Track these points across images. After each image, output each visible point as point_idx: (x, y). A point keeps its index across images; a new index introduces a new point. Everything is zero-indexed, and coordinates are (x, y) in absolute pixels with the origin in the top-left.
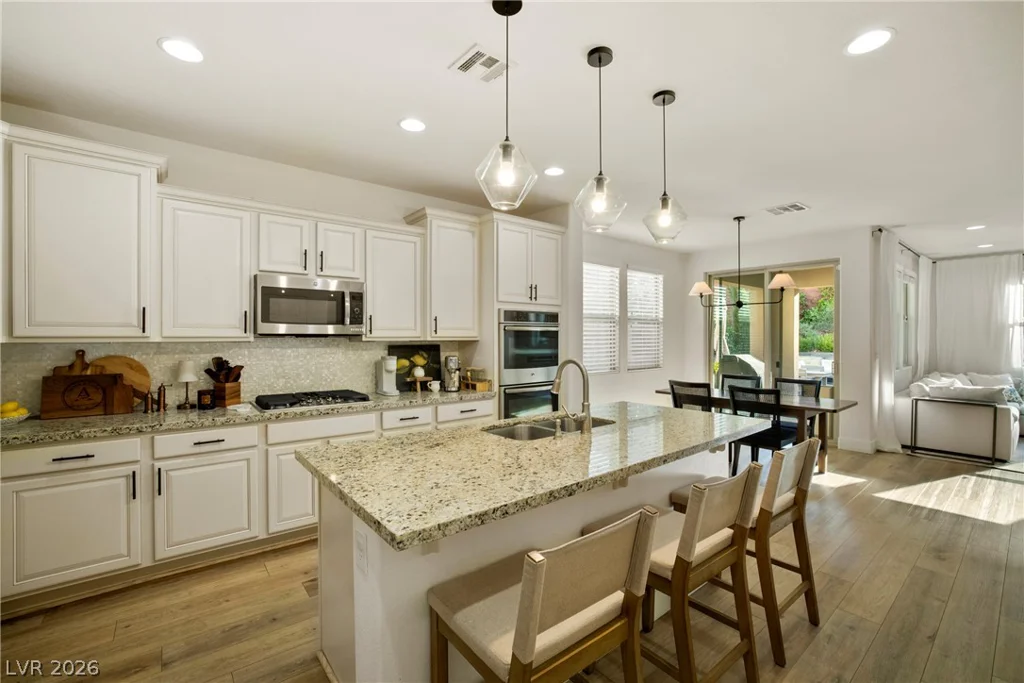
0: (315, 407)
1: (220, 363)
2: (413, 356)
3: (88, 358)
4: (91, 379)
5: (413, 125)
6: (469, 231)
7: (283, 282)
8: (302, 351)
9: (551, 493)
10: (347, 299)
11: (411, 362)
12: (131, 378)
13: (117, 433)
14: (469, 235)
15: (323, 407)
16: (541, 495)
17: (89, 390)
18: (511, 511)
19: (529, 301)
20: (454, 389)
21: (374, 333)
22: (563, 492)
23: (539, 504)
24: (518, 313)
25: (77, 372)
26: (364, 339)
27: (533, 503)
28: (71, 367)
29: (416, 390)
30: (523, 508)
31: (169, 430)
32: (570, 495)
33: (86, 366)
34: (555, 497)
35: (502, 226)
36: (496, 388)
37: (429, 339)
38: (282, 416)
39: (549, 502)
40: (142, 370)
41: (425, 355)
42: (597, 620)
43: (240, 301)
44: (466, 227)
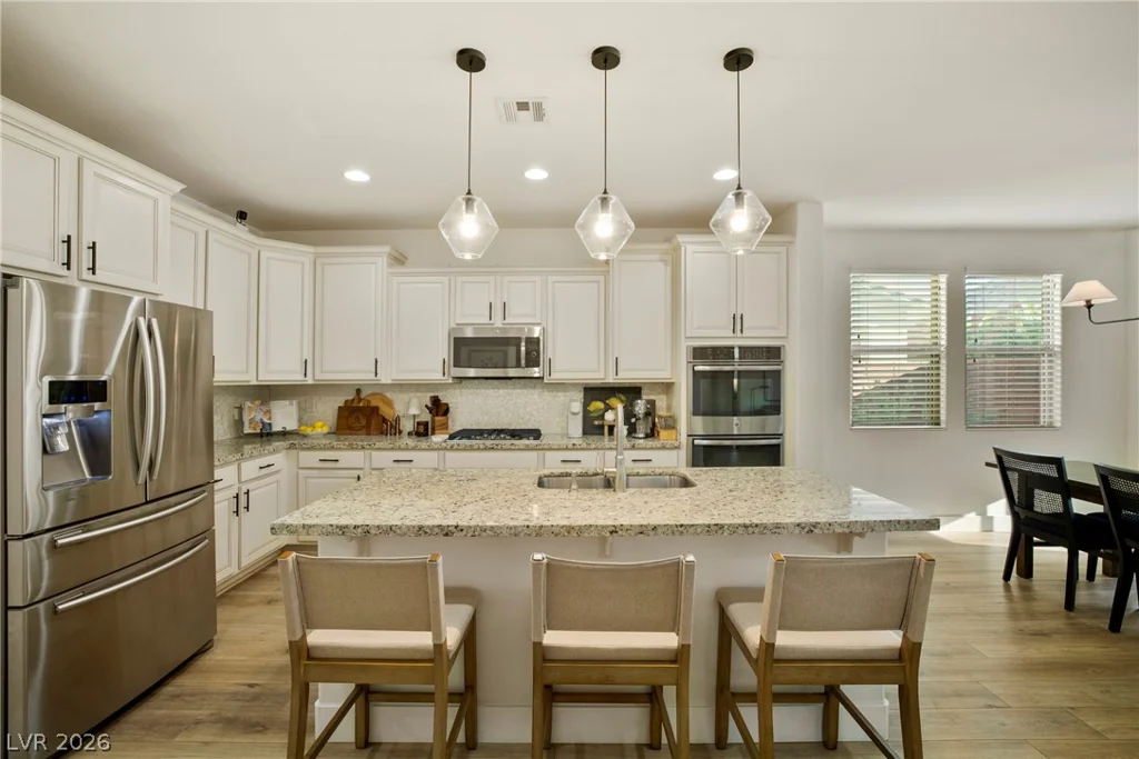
0: (482, 442)
1: (436, 401)
2: (608, 398)
3: (363, 395)
4: (359, 409)
5: (536, 174)
6: (661, 261)
7: (469, 333)
8: (501, 392)
9: (420, 528)
10: (523, 344)
11: (606, 404)
12: (385, 411)
13: (351, 448)
14: (661, 265)
15: (489, 443)
16: (408, 527)
17: (361, 416)
18: (373, 531)
19: (731, 334)
20: (642, 435)
21: (554, 376)
22: (436, 530)
23: (405, 534)
24: (714, 349)
25: (355, 404)
26: (546, 381)
27: (398, 532)
28: (353, 400)
29: (603, 434)
30: (386, 532)
31: (379, 449)
32: (447, 535)
33: (360, 400)
34: (426, 533)
35: (690, 248)
36: (684, 439)
37: (611, 380)
38: (455, 447)
39: (418, 535)
40: (389, 403)
41: (623, 398)
42: (400, 650)
43: (443, 351)
44: (656, 257)
